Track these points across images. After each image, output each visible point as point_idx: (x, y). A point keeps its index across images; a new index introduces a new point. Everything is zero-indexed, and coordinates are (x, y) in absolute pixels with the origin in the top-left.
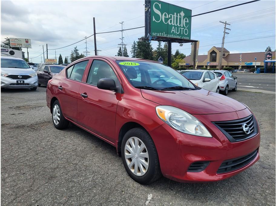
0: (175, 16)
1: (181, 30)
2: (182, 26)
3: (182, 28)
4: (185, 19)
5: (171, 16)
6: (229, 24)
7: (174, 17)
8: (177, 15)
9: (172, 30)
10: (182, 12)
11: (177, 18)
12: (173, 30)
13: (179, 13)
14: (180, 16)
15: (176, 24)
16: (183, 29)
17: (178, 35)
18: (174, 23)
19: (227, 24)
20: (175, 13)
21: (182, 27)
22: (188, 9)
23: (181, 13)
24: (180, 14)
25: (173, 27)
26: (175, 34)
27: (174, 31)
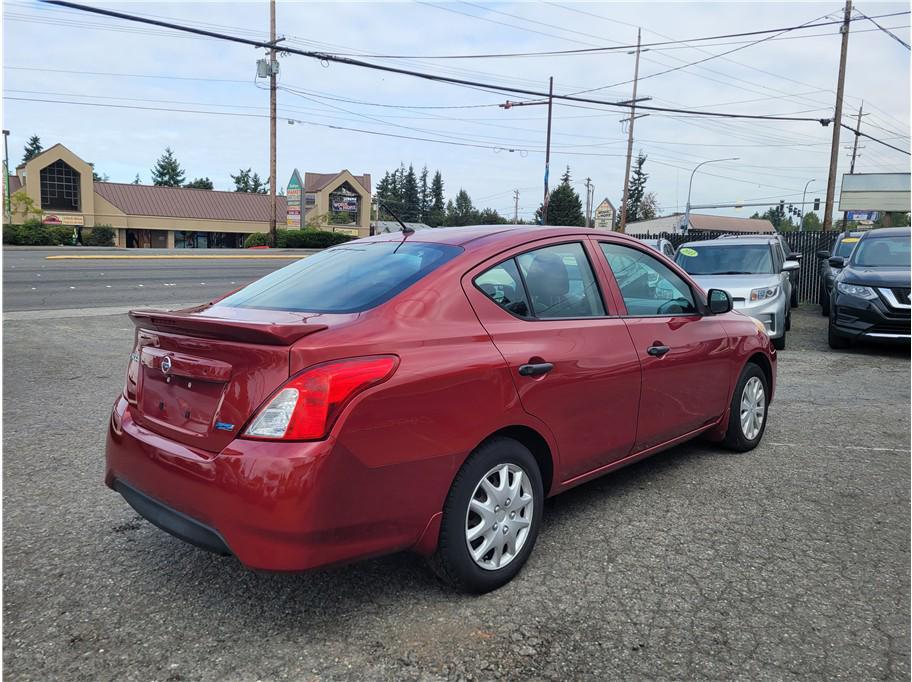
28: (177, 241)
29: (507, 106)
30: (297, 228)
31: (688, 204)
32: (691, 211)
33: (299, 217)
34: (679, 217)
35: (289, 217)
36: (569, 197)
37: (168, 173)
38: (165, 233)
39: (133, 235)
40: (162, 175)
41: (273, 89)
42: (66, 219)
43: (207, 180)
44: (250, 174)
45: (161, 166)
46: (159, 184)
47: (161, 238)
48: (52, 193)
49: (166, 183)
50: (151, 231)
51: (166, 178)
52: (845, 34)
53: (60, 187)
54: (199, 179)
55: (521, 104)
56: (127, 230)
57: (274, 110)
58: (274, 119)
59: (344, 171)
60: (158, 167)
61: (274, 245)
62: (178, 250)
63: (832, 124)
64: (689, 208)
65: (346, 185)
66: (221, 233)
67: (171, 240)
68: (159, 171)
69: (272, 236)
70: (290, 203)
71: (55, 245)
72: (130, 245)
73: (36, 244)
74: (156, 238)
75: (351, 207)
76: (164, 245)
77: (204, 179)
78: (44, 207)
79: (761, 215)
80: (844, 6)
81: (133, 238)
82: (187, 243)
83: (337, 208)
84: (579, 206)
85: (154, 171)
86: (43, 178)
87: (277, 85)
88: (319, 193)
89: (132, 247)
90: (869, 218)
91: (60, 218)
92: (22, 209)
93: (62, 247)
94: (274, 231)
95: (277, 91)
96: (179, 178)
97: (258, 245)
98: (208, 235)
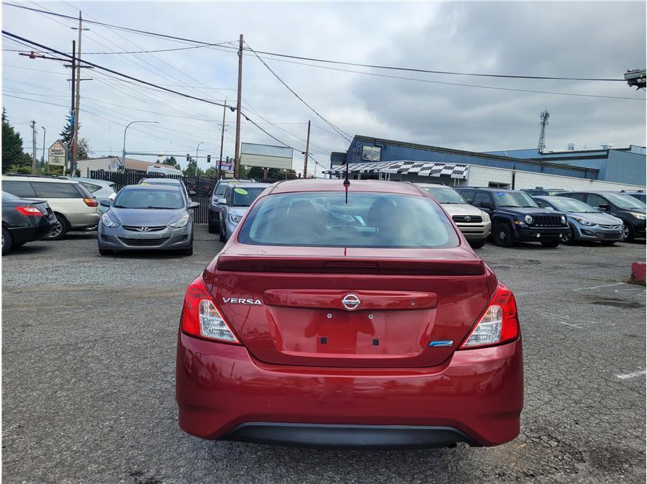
29: (32, 56)
31: (124, 150)
32: (126, 156)
34: (112, 159)
36: (10, 134)
52: (240, 57)
55: (44, 57)
63: (236, 111)
64: (125, 153)
79: (161, 161)
80: (239, 39)
84: (20, 142)
90: (230, 169)
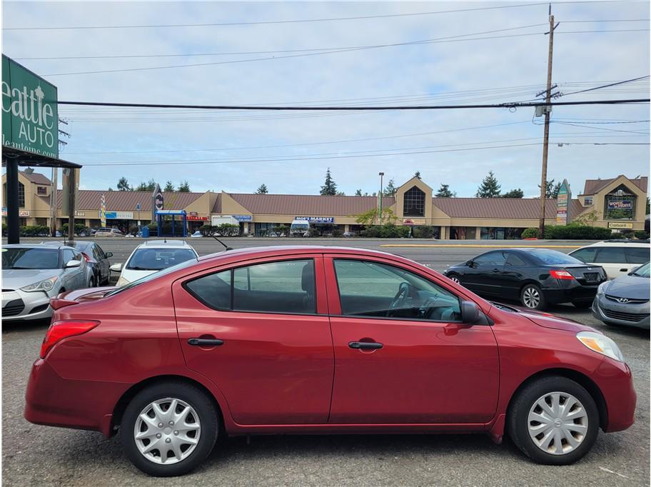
0: (25, 93)
1: (38, 132)
2: (40, 124)
3: (41, 130)
4: (45, 106)
5: (16, 92)
6: (65, 121)
7: (23, 96)
8: (29, 93)
9: (21, 132)
10: (39, 88)
11: (29, 100)
12: (23, 131)
13: (34, 90)
14: (35, 97)
15: (29, 117)
16: (43, 132)
17: (33, 145)
18: (23, 114)
19: (61, 121)
20: (25, 88)
21: (40, 127)
22: (50, 84)
23: (36, 90)
24: (35, 93)
25: (23, 123)
26: (27, 143)
27: (25, 133)
28: (482, 234)
30: (563, 224)
33: (565, 215)
35: (558, 215)
37: (490, 188)
38: (474, 228)
39: (455, 230)
40: (485, 189)
41: (547, 123)
42: (416, 221)
43: (520, 190)
44: (553, 183)
45: (485, 184)
46: (483, 196)
47: (472, 232)
48: (410, 206)
49: (488, 195)
50: (466, 227)
51: (488, 192)
53: (414, 202)
54: (513, 190)
56: (451, 227)
57: (547, 138)
58: (546, 145)
59: (620, 177)
60: (483, 185)
61: (542, 237)
62: (483, 241)
65: (622, 187)
66: (514, 228)
67: (478, 233)
68: (483, 187)
69: (541, 231)
70: (559, 205)
71: (399, 237)
72: (452, 237)
73: (389, 237)
74: (468, 232)
75: (625, 205)
76: (474, 237)
77: (518, 190)
78: (405, 215)
81: (455, 233)
82: (490, 235)
83: (613, 206)
85: (481, 187)
86: (405, 198)
87: (550, 120)
88: (596, 195)
89: (454, 238)
91: (413, 221)
92: (387, 216)
93: (403, 239)
94: (543, 226)
95: (550, 124)
96: (496, 191)
97: (530, 237)
98: (505, 230)
